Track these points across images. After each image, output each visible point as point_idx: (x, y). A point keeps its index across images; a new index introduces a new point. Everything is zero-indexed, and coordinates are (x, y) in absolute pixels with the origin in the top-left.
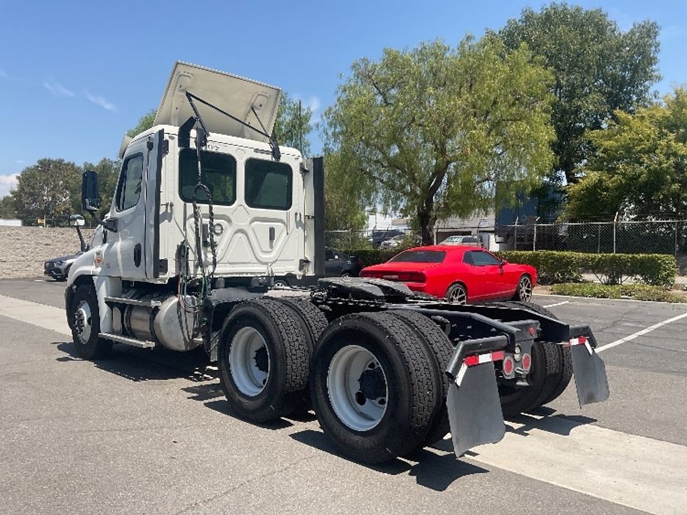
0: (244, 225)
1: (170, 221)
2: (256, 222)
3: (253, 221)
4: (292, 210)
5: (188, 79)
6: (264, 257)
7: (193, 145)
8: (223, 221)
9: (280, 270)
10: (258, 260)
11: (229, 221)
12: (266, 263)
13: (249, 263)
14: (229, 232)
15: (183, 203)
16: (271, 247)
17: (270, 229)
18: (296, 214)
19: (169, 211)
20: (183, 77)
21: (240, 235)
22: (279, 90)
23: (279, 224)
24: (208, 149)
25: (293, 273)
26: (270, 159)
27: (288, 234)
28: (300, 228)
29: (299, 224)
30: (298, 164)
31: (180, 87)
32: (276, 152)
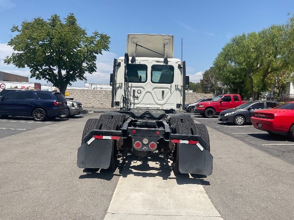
0: (150, 90)
1: (121, 89)
2: (155, 89)
3: (153, 89)
4: (173, 84)
5: (135, 39)
6: (159, 102)
7: (130, 63)
8: (141, 88)
9: (167, 107)
10: (156, 103)
11: (144, 88)
12: (160, 105)
13: (152, 104)
14: (143, 93)
16: (163, 98)
17: (162, 91)
18: (176, 86)
19: (121, 85)
20: (133, 39)
21: (148, 93)
22: (172, 36)
23: (167, 89)
24: (136, 63)
25: (174, 109)
26: (163, 64)
27: (171, 93)
28: (177, 91)
29: (177, 89)
30: (177, 65)
31: (133, 42)
32: (166, 61)
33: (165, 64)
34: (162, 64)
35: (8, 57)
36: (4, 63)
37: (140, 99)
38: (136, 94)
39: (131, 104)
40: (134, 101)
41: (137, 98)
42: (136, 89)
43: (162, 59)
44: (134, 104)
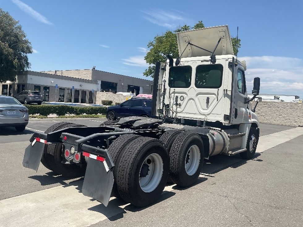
0: (193, 96)
2: (199, 95)
3: (197, 95)
4: (221, 89)
5: (186, 37)
6: (203, 111)
8: (184, 95)
9: (212, 119)
10: (200, 113)
11: (187, 95)
12: (204, 115)
13: (195, 114)
14: (186, 99)
15: (169, 88)
16: (207, 107)
17: (207, 98)
18: (224, 90)
20: (184, 37)
21: (191, 101)
23: (214, 96)
24: (180, 65)
25: (220, 121)
27: (217, 100)
28: (226, 97)
29: (226, 95)
30: (227, 62)
31: (185, 41)
32: (213, 59)
33: (212, 63)
34: (209, 63)
35: (146, 70)
36: (144, 75)
37: (183, 107)
38: (179, 102)
39: (173, 113)
40: (177, 109)
41: (180, 105)
42: (179, 95)
43: (208, 58)
44: (177, 113)
